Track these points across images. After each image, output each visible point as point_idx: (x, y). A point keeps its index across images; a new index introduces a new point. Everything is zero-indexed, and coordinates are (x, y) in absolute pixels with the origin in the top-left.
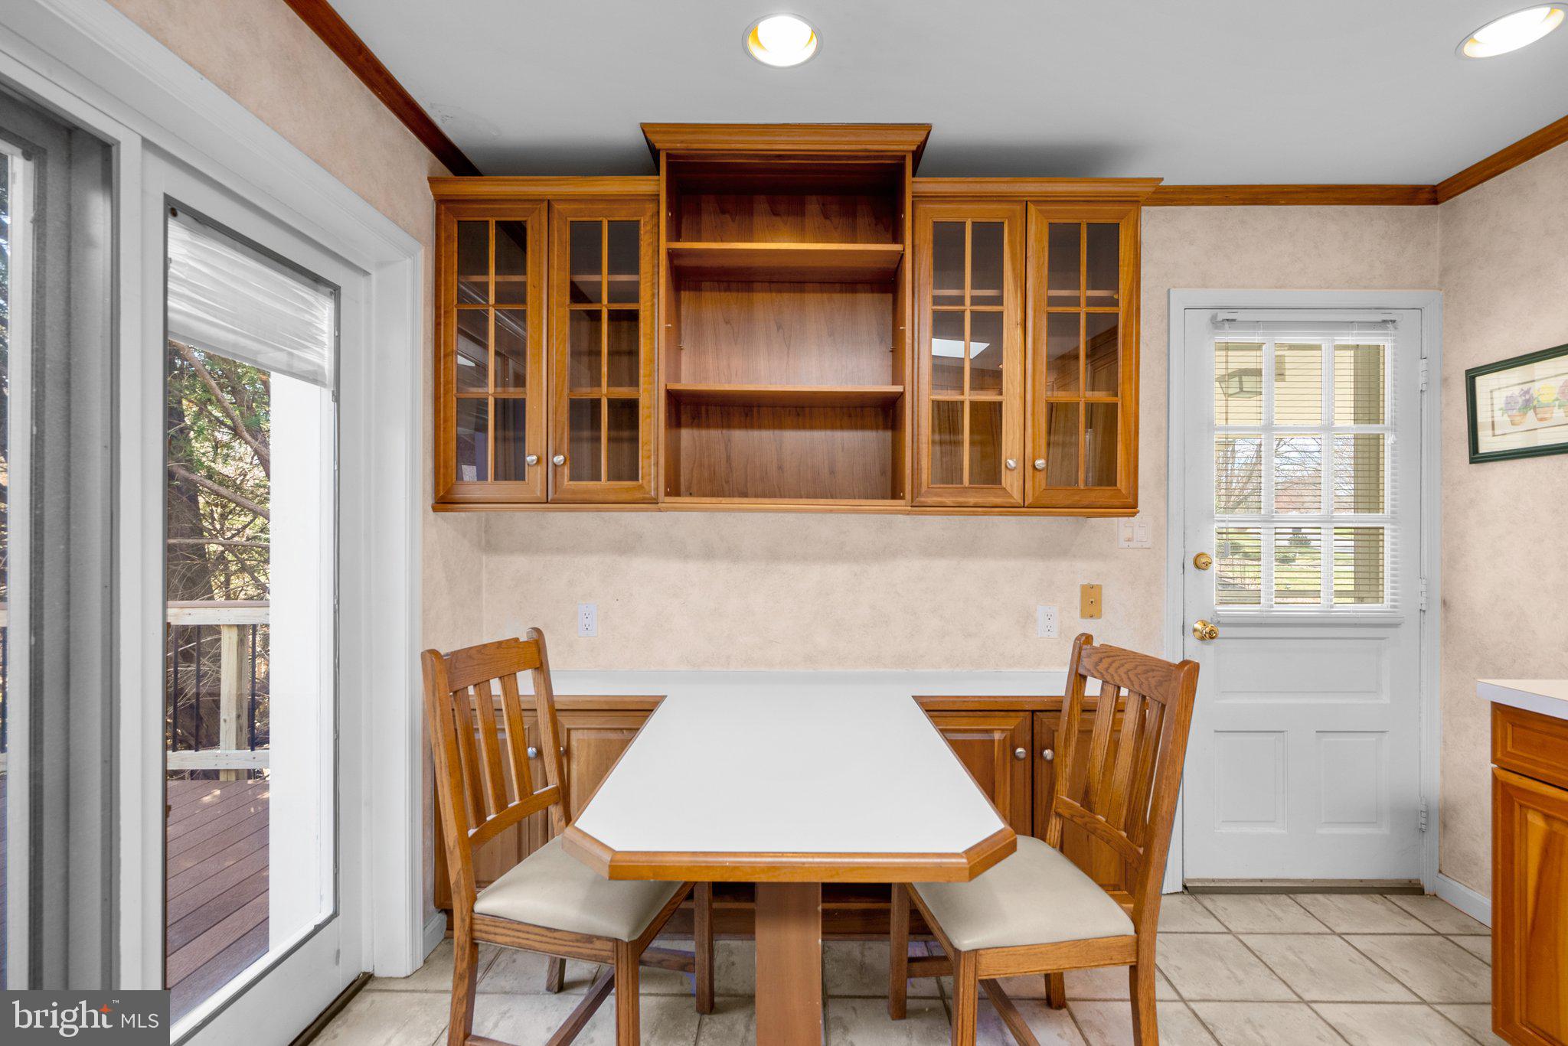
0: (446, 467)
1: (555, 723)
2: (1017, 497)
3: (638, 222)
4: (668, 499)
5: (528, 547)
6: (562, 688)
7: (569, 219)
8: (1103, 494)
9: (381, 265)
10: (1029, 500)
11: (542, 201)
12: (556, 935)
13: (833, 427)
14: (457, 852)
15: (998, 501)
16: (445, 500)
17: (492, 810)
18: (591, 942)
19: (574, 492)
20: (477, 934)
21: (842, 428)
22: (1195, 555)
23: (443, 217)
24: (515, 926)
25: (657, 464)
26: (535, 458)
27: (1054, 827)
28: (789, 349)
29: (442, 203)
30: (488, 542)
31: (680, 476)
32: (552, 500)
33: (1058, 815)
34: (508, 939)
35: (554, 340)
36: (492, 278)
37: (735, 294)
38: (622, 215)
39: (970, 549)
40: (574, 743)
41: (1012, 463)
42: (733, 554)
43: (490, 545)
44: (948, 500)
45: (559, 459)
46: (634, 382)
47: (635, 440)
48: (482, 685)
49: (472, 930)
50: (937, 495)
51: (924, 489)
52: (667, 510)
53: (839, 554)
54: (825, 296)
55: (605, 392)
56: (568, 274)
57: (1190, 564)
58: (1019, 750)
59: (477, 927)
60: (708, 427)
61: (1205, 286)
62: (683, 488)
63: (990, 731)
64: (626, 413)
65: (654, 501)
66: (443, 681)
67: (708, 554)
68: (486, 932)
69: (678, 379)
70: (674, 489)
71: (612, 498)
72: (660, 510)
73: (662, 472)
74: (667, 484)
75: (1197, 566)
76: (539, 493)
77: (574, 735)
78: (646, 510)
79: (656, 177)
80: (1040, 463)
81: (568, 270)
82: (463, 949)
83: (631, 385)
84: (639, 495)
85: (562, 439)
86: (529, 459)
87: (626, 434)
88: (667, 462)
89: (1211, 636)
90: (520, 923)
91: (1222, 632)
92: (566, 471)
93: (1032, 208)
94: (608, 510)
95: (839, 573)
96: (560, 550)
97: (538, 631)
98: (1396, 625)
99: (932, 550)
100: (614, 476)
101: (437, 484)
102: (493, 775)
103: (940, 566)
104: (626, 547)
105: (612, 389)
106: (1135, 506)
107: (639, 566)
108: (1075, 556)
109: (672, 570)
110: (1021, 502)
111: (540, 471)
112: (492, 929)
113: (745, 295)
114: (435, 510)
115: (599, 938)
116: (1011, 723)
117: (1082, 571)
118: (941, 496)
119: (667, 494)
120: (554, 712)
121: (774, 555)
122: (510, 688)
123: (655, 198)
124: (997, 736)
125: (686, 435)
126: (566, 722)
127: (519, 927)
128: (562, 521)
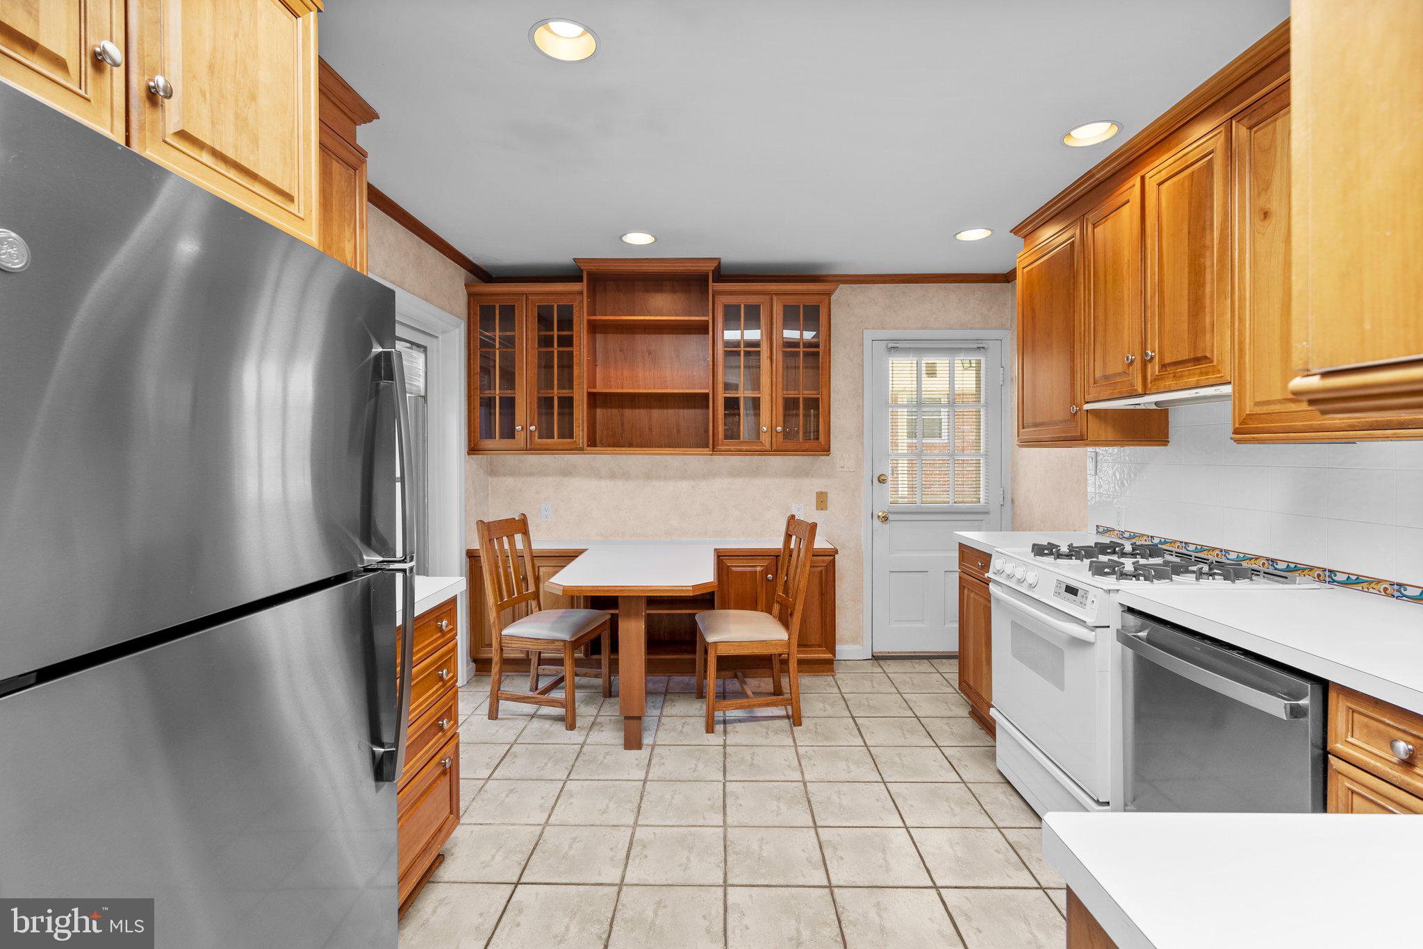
0: (474, 432)
1: (532, 561)
2: (768, 446)
3: (573, 305)
4: (589, 448)
5: (513, 473)
6: (535, 546)
7: (537, 304)
8: (813, 444)
9: (444, 332)
10: (774, 448)
11: (523, 294)
12: (539, 641)
13: (679, 408)
14: (494, 609)
15: (758, 448)
16: (473, 449)
17: (506, 597)
18: (554, 643)
19: (540, 445)
20: (503, 644)
21: (683, 408)
22: (878, 475)
23: (472, 304)
24: (520, 639)
25: (583, 430)
26: (520, 427)
27: (776, 608)
28: (654, 364)
29: (472, 296)
30: (492, 470)
31: (596, 434)
32: (530, 449)
33: (778, 602)
34: (517, 645)
35: (529, 366)
36: (497, 333)
37: (625, 335)
38: (565, 301)
39: (755, 473)
40: (541, 574)
41: (765, 429)
42: (626, 476)
43: (492, 472)
44: (732, 448)
45: (533, 428)
46: (571, 387)
47: (571, 414)
48: (500, 539)
49: (501, 643)
50: (727, 445)
51: (720, 442)
52: (588, 454)
53: (683, 476)
54: (674, 336)
55: (556, 392)
56: (536, 332)
57: (875, 480)
58: (769, 576)
59: (503, 641)
60: (611, 408)
61: (883, 328)
62: (598, 441)
63: (756, 566)
64: (567, 403)
65: (582, 449)
66: (486, 534)
67: (613, 476)
68: (507, 643)
69: (595, 387)
70: (592, 442)
71: (560, 448)
72: (584, 454)
73: (585, 434)
74: (588, 441)
75: (879, 481)
76: (522, 445)
77: (541, 569)
78: (577, 454)
79: (581, 283)
80: (779, 429)
81: (536, 330)
82: (497, 651)
83: (570, 389)
84: (573, 446)
85: (534, 417)
86: (517, 428)
87: (566, 411)
88: (588, 429)
89: (885, 519)
90: (522, 638)
91: (891, 517)
92: (537, 434)
93: (775, 298)
94: (558, 454)
95: (684, 485)
96: (532, 474)
97: (524, 515)
98: (987, 513)
99: (735, 473)
100: (561, 436)
101: (469, 441)
102: (505, 580)
103: (739, 482)
104: (567, 472)
105: (560, 391)
106: (829, 450)
107: (575, 482)
108: (813, 476)
109: (592, 485)
110: (770, 449)
111: (523, 434)
112: (510, 642)
113: (631, 336)
114: (468, 454)
115: (557, 640)
116: (765, 563)
117: (818, 484)
118: (729, 446)
119: (588, 446)
120: (533, 557)
121: (648, 477)
122: (512, 543)
123: (581, 293)
124: (759, 569)
125: (599, 411)
126: (537, 563)
127: (523, 640)
128: (533, 460)
